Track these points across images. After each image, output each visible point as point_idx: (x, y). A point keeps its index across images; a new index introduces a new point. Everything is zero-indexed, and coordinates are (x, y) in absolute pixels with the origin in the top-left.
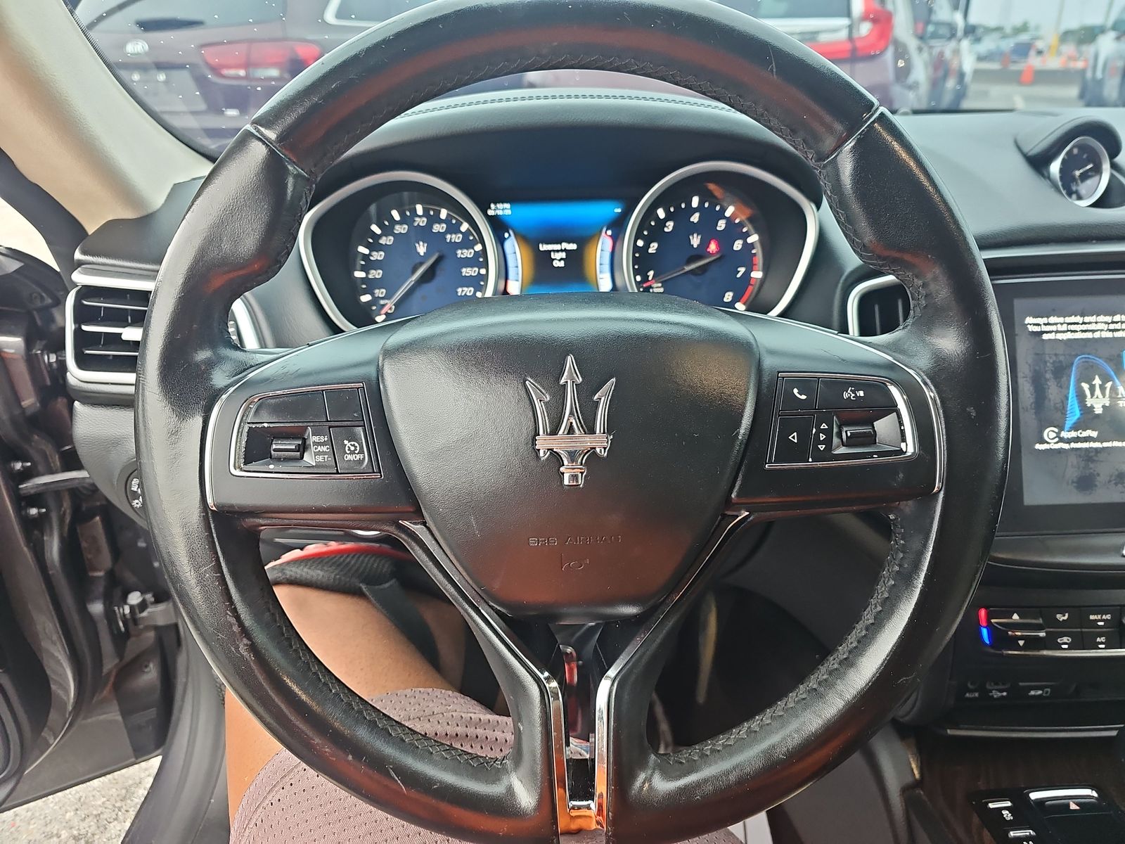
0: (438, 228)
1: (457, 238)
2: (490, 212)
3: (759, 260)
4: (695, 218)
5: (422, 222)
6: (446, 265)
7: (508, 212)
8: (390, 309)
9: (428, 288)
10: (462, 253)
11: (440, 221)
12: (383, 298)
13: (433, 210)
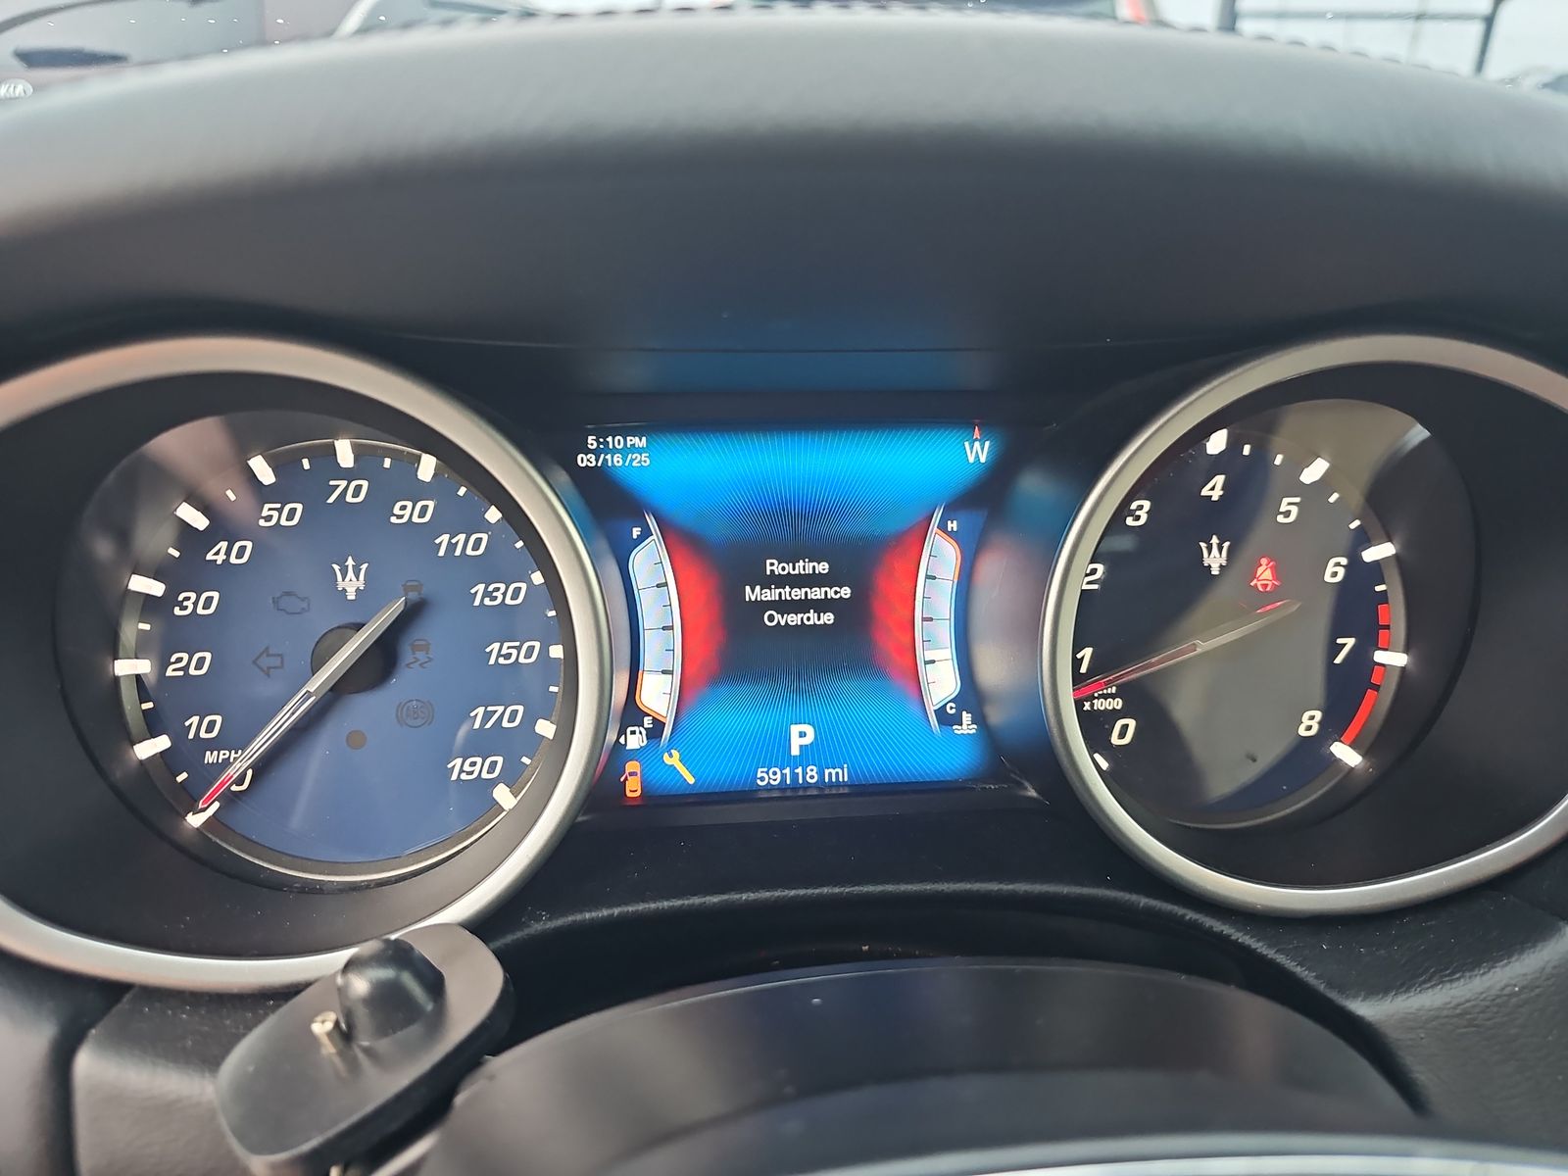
0: (405, 512)
1: (470, 545)
2: (584, 460)
3: (1396, 614)
4: (1215, 488)
5: (355, 492)
6: (433, 636)
7: (641, 460)
8: (240, 781)
9: (367, 709)
10: (486, 594)
11: (417, 491)
12: (214, 745)
13: (395, 455)
